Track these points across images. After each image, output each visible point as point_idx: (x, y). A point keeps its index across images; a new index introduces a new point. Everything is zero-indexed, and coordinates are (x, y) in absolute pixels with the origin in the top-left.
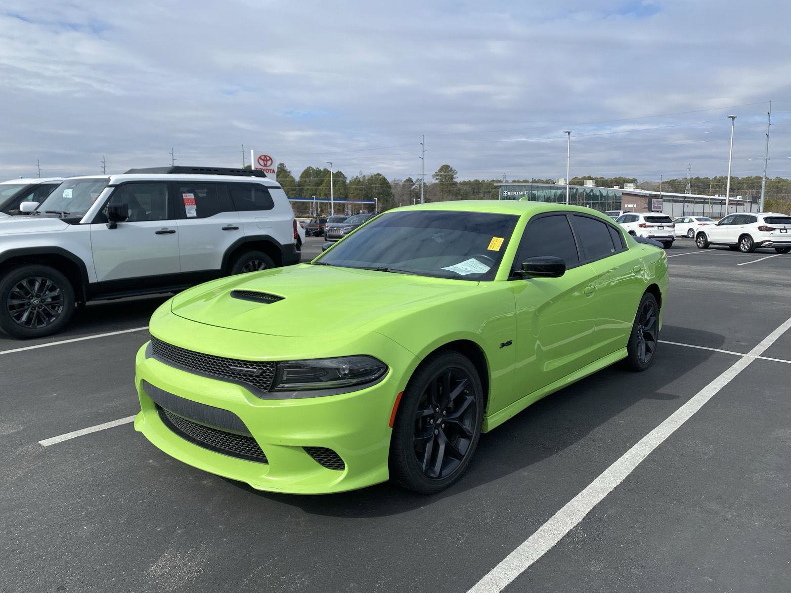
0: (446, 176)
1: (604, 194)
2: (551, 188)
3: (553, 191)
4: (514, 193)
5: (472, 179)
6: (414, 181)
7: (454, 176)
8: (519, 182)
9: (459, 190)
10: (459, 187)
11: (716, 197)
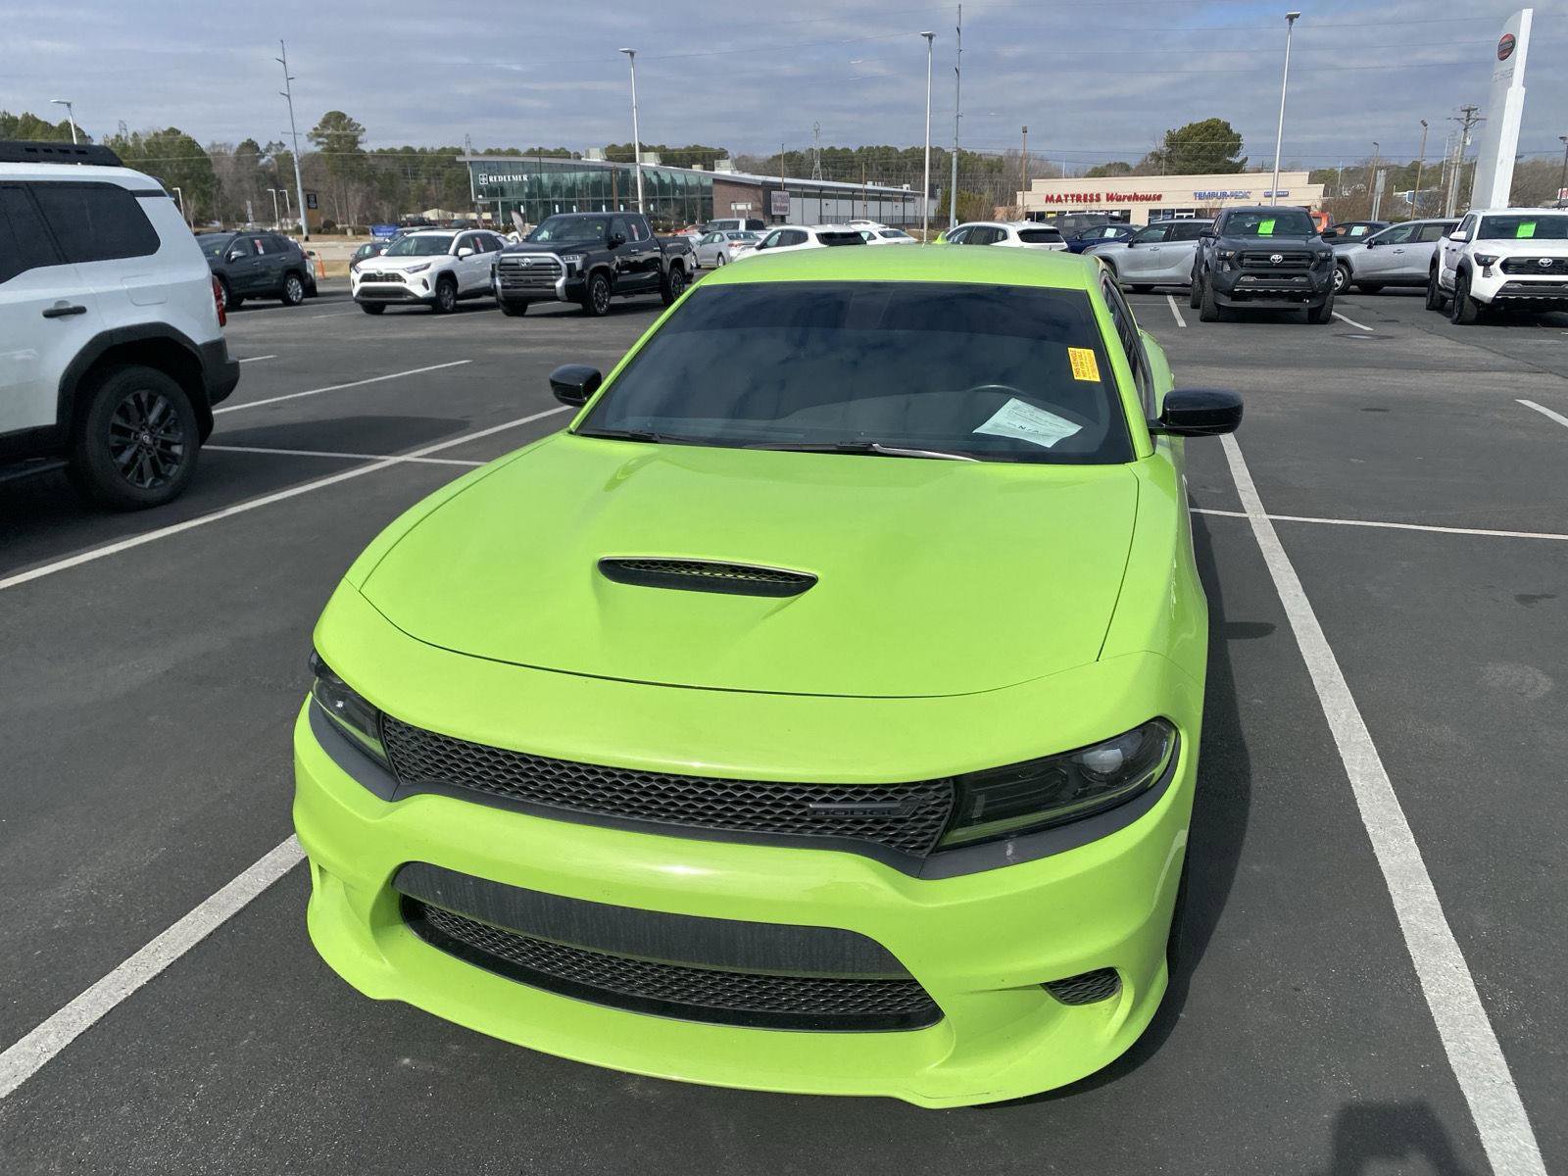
0: (339, 137)
1: (680, 180)
2: (576, 168)
3: (580, 175)
4: (502, 179)
5: (399, 146)
6: (262, 146)
7: (360, 138)
8: (498, 153)
9: (372, 168)
10: (371, 162)
11: (870, 186)
